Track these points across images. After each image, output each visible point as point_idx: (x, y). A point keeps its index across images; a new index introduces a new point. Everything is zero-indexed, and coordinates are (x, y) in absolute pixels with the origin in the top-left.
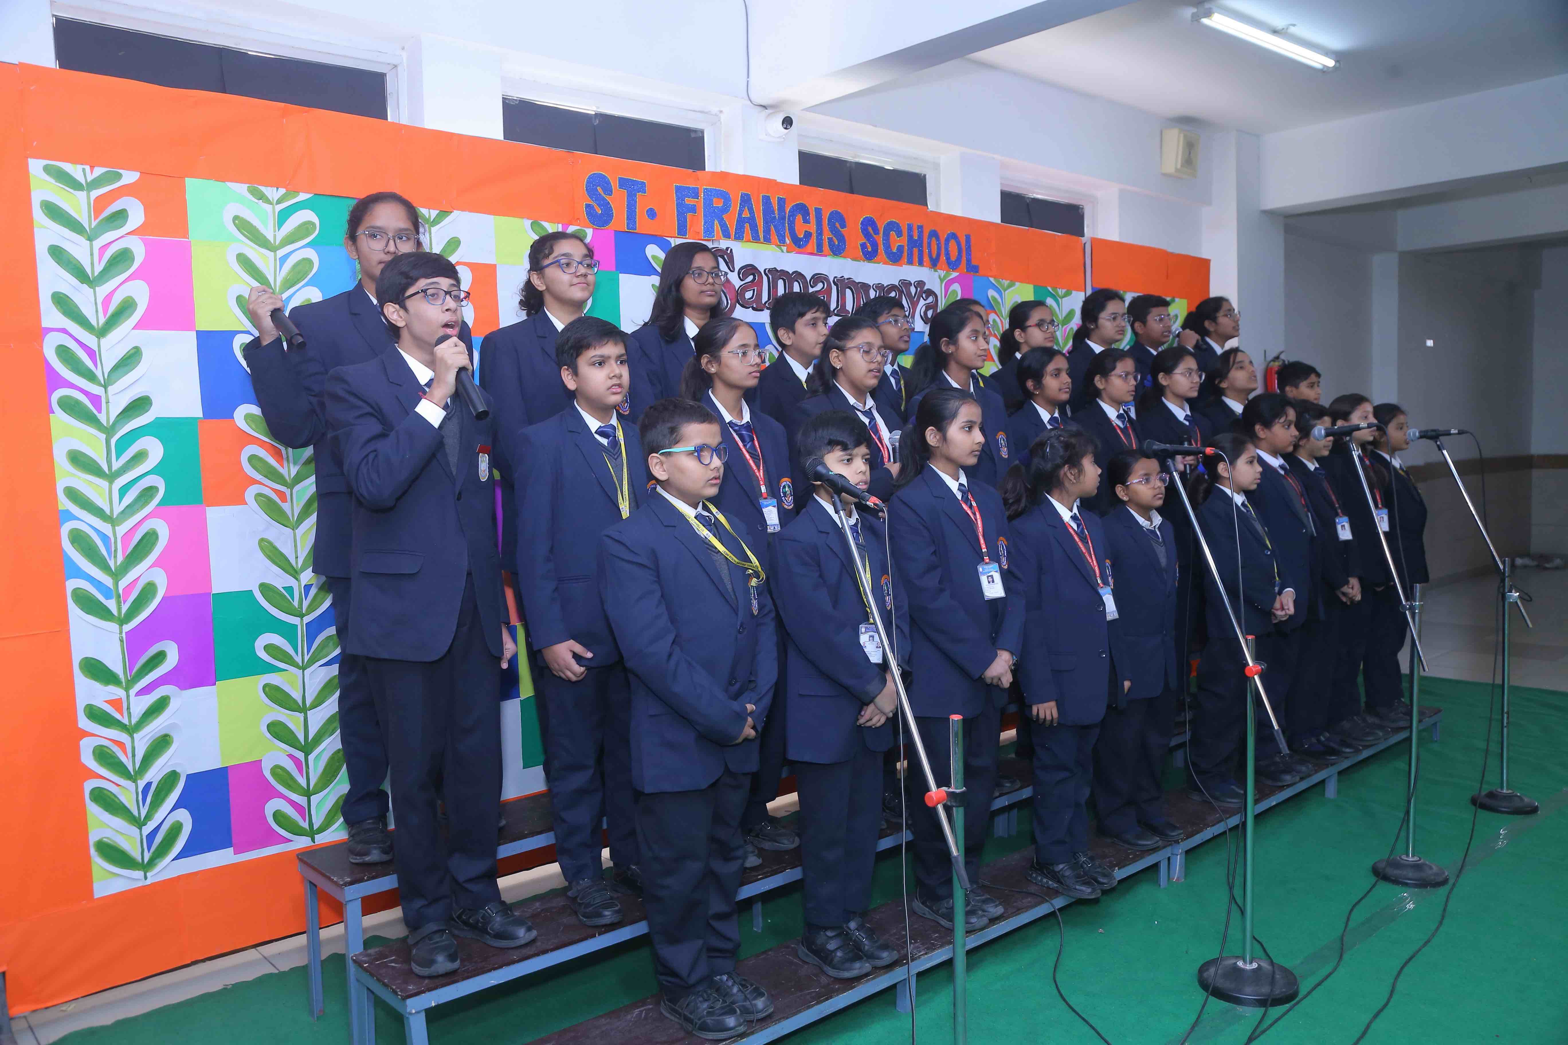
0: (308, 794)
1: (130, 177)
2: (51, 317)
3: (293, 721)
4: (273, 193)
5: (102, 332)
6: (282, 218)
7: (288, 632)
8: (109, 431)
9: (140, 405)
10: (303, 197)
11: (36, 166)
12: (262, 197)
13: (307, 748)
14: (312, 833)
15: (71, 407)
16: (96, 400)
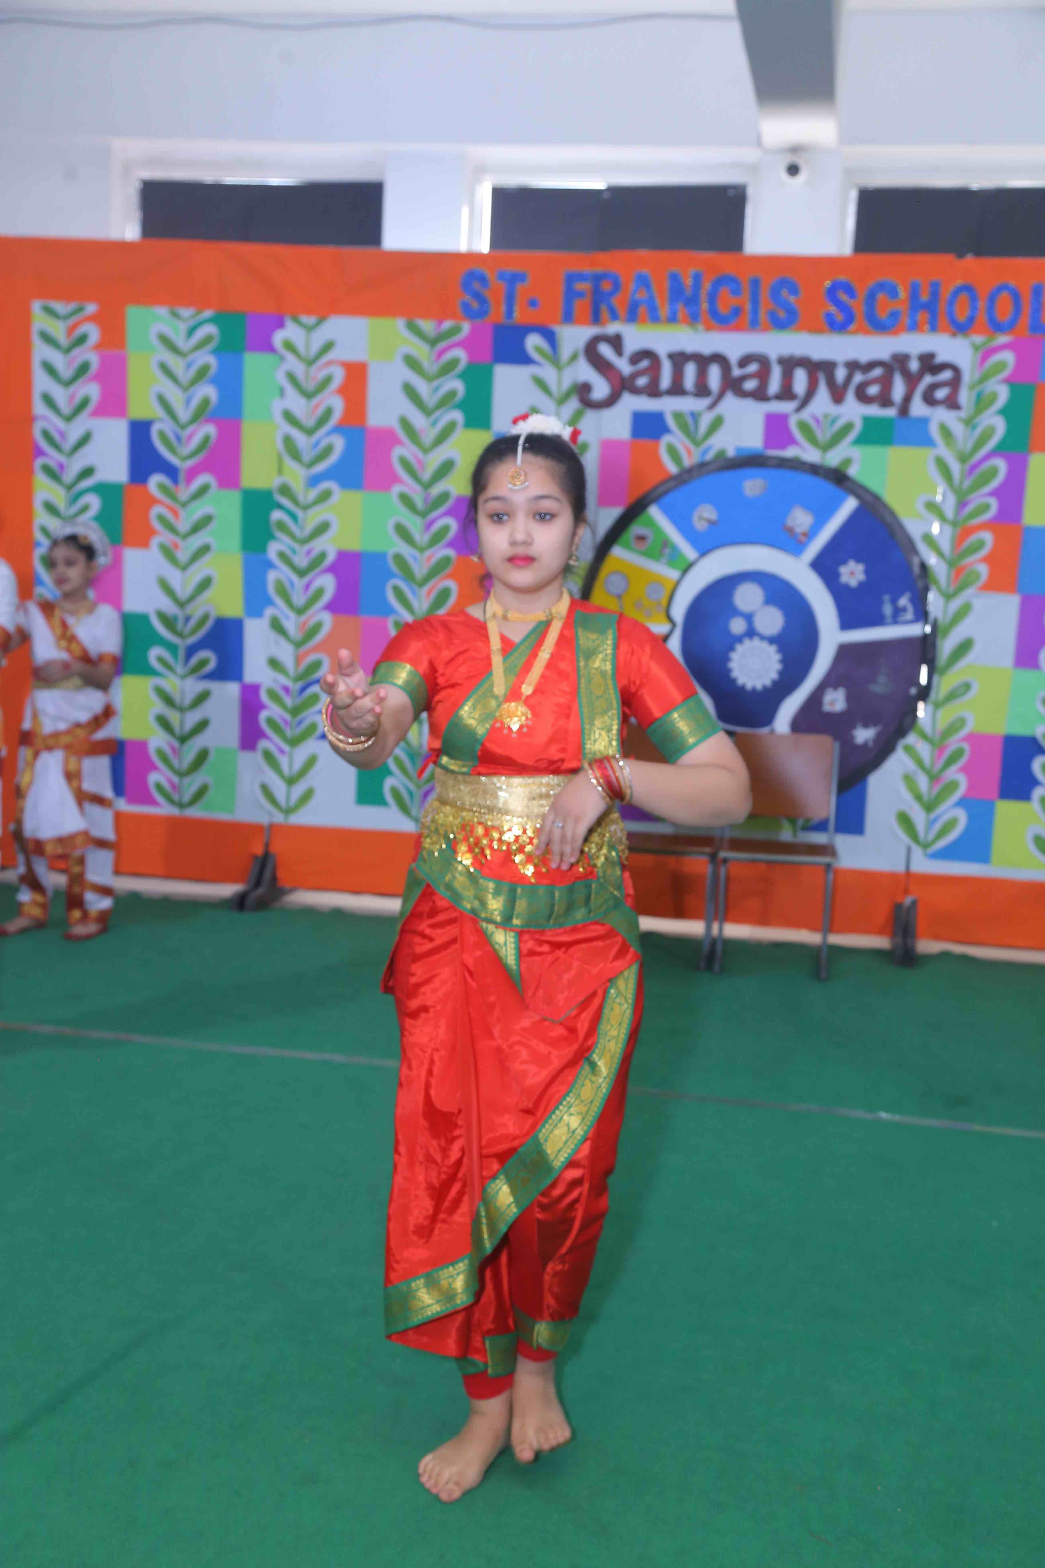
0: (182, 774)
1: (91, 308)
2: (39, 408)
3: (174, 717)
4: (186, 312)
5: (69, 419)
6: (191, 332)
7: (172, 648)
8: (69, 487)
9: (88, 472)
10: (208, 314)
11: (36, 306)
12: (175, 315)
13: (183, 739)
14: (181, 806)
15: (47, 470)
16: (62, 467)
